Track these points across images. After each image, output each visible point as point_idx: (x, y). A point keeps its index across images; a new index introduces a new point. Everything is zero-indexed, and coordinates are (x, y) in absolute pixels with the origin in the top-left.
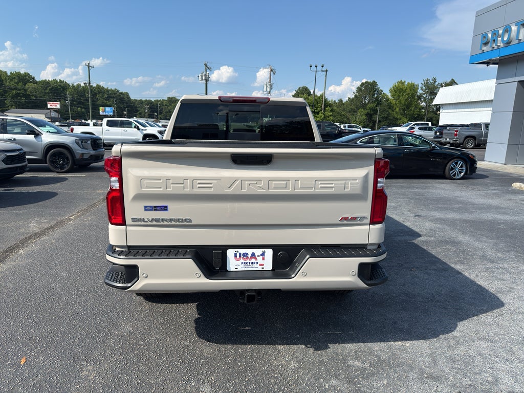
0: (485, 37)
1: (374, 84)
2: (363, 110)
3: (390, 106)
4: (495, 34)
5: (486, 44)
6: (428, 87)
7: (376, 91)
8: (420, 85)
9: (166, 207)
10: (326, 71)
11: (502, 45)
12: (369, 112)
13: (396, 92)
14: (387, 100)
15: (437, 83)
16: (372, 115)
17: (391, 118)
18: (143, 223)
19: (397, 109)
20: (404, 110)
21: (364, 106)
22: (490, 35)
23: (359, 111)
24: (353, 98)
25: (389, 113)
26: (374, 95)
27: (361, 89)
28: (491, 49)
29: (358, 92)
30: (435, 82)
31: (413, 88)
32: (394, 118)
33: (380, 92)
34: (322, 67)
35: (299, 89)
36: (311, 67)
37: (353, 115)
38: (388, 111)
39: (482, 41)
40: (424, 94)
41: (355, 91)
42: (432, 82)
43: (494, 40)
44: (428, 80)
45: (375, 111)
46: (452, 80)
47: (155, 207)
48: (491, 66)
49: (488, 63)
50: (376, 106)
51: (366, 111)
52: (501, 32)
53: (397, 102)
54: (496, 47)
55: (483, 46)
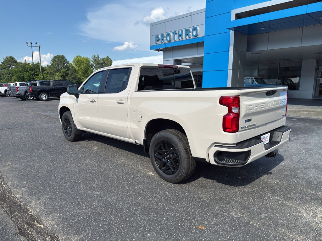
0: (157, 37)
1: (63, 57)
2: (59, 73)
3: (75, 71)
4: (162, 36)
5: (158, 40)
6: (96, 60)
7: (64, 61)
8: (91, 59)
9: (251, 119)
10: (39, 47)
11: (166, 42)
12: (63, 75)
13: (78, 63)
14: (73, 67)
15: (100, 58)
16: (65, 77)
17: (77, 78)
18: (244, 129)
19: (80, 73)
20: (84, 73)
21: (59, 71)
22: (160, 36)
23: (56, 73)
24: (50, 66)
25: (76, 75)
26: (64, 64)
27: (55, 60)
28: (161, 43)
29: (53, 61)
30: (99, 57)
31: (87, 60)
32: (79, 78)
33: (68, 62)
34: (36, 44)
35: (7, 57)
36: (27, 43)
37: (53, 76)
38: (74, 74)
39: (156, 39)
40: (94, 64)
41: (51, 61)
42: (97, 57)
43: (162, 39)
44: (95, 56)
45: (67, 74)
46: (108, 56)
47: (248, 120)
48: (160, 52)
49: (159, 50)
50: (67, 71)
51: (61, 74)
52: (165, 35)
53: (80, 69)
54: (163, 43)
55: (157, 41)
